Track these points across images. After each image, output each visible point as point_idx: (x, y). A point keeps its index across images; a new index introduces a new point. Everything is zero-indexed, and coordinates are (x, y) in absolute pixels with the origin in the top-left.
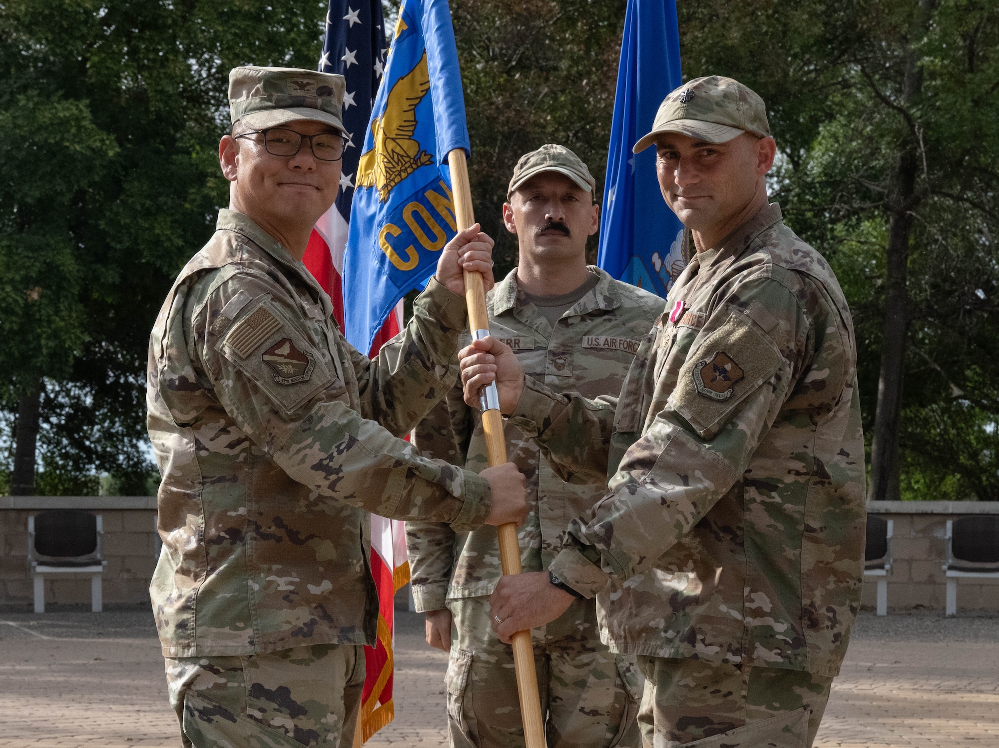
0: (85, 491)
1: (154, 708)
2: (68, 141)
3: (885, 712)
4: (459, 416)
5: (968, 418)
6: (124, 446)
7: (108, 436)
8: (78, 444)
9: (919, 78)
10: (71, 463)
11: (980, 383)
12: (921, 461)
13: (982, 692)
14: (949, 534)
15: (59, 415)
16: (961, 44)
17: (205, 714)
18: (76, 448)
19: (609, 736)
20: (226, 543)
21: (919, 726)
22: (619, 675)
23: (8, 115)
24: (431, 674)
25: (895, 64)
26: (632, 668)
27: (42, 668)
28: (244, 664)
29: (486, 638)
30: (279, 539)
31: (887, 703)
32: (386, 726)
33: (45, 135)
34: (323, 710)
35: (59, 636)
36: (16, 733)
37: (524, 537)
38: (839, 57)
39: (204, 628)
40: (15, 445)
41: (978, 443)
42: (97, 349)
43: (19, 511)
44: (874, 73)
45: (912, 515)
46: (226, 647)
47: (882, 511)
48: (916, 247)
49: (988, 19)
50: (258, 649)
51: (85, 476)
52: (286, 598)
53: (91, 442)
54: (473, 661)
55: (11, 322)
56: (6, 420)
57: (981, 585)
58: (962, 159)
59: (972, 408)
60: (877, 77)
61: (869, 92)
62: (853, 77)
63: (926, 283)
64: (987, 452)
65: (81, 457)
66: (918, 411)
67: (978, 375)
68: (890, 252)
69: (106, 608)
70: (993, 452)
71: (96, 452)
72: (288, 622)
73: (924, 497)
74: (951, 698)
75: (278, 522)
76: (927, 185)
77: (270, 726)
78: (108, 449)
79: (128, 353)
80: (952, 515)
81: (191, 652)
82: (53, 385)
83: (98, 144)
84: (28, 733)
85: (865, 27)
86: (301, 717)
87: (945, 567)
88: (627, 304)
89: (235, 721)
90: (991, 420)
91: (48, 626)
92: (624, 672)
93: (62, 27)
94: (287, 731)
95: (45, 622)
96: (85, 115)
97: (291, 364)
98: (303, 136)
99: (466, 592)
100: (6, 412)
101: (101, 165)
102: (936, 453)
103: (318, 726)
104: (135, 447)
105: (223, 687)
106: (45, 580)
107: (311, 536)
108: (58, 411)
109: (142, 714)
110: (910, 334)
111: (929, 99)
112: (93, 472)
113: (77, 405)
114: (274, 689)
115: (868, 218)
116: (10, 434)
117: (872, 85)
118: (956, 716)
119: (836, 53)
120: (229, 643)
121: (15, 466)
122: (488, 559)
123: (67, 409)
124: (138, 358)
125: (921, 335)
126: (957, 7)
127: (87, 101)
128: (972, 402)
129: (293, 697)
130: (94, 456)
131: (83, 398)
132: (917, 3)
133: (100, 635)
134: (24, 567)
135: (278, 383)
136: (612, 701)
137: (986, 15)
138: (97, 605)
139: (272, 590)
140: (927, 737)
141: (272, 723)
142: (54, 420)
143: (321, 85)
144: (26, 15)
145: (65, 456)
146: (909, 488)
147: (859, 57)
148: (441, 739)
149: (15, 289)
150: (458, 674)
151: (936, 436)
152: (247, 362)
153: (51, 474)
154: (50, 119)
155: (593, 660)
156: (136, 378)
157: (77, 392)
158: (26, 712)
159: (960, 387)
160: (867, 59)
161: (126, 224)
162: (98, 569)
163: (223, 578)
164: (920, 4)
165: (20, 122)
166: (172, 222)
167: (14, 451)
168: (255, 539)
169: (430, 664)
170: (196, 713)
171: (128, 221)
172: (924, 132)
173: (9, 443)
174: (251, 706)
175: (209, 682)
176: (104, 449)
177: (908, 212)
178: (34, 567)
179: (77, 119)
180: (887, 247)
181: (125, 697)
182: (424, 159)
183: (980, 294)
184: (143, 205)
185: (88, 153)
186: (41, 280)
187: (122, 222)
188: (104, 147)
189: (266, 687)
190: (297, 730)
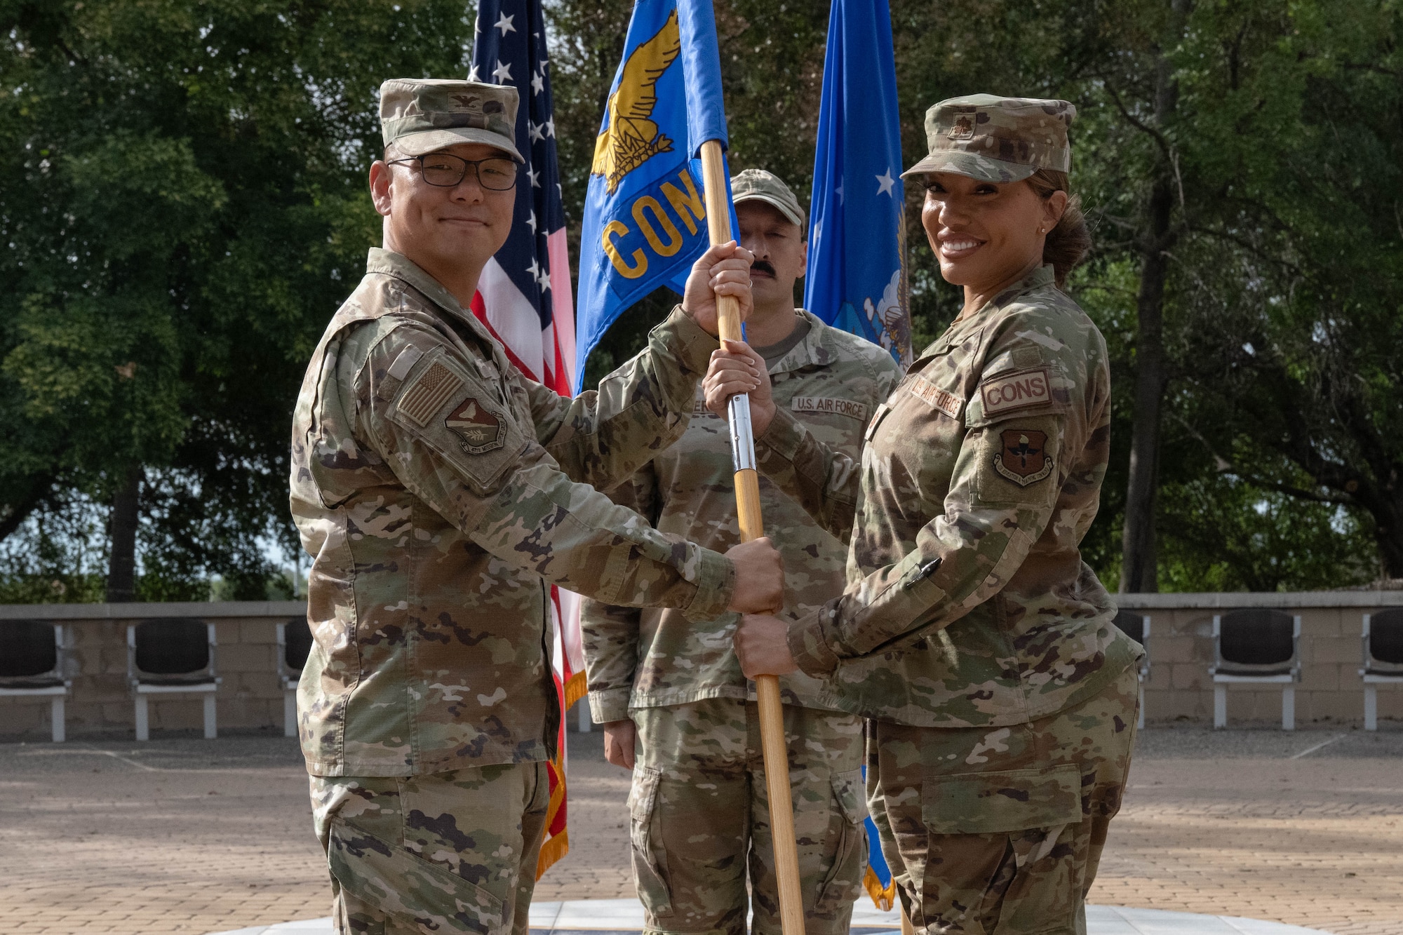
0: (193, 596)
1: (281, 849)
2: (165, 188)
3: (1146, 842)
4: (645, 491)
5: (1235, 495)
6: (238, 543)
7: (220, 531)
8: (184, 541)
9: (1174, 92)
10: (176, 565)
11: (1250, 455)
12: (1181, 547)
13: (1259, 816)
14: (1217, 631)
15: (161, 508)
16: (1222, 52)
17: (354, 846)
18: (183, 546)
19: (824, 868)
20: (384, 644)
21: (1185, 857)
22: (834, 796)
23: (95, 158)
24: (608, 804)
25: (1145, 78)
26: (849, 787)
27: (147, 804)
28: (400, 788)
29: (676, 753)
30: (446, 639)
31: (1146, 831)
32: (554, 865)
33: (139, 182)
34: (496, 841)
35: (166, 767)
36: (118, 880)
37: (724, 637)
38: (1078, 71)
39: (355, 742)
40: (110, 544)
41: (1248, 525)
42: (205, 430)
43: (118, 620)
44: (1121, 89)
45: (1172, 610)
46: (379, 766)
47: (1137, 606)
48: (1173, 293)
49: (1254, 23)
50: (416, 769)
51: (193, 579)
52: (452, 709)
53: (200, 539)
54: (661, 780)
55: (100, 407)
56: (99, 515)
57: (1256, 692)
58: (1226, 188)
59: (1241, 484)
60: (1124, 93)
61: (1115, 112)
62: (1096, 94)
63: (1185, 336)
64: (1259, 536)
65: (188, 558)
66: (1176, 489)
67: (1248, 445)
68: (1141, 301)
69: (221, 733)
70: (1267, 535)
71: (206, 551)
72: (453, 739)
73: (1186, 590)
74: (1223, 824)
75: (445, 618)
76: (1184, 221)
77: (431, 860)
78: (220, 547)
79: (242, 433)
80: (1219, 609)
81: (337, 770)
82: (154, 472)
83: (202, 192)
84: (132, 880)
85: (1108, 34)
86: (468, 850)
87: (1212, 671)
88: (845, 357)
89: (389, 855)
90: (1262, 498)
91: (154, 755)
92: (841, 793)
93: (155, 50)
94: (451, 867)
95: (148, 751)
96: (186, 157)
98: (468, 162)
99: (653, 701)
100: (98, 505)
101: (206, 216)
102: (1199, 539)
103: (488, 861)
104: (252, 544)
105: (376, 814)
106: (149, 702)
107: (484, 635)
108: (160, 502)
109: (266, 856)
110: (1166, 398)
111: (1184, 119)
112: (202, 575)
113: (182, 494)
114: (436, 817)
115: (1114, 261)
116: (105, 531)
117: (1118, 103)
118: (1229, 845)
119: (1074, 65)
120: (383, 761)
121: (111, 570)
122: (678, 661)
123: (171, 501)
124: (254, 439)
125: (1178, 399)
126: (1217, 9)
127: (189, 140)
128: (1241, 476)
129: (459, 826)
130: (204, 556)
131: (189, 487)
132: (1169, 4)
133: (214, 765)
134: (123, 687)
135: (467, 453)
136: (826, 826)
137: (1250, 17)
138: (210, 729)
139: (435, 700)
140: (1196, 869)
141: (433, 857)
142: (155, 513)
143: (488, 99)
144: (113, 38)
145: (169, 556)
146: (1168, 580)
147: (1101, 70)
148: (621, 880)
149: (104, 366)
150: (644, 796)
151: (1198, 517)
153: (153, 577)
154: (145, 162)
155: (803, 780)
156: (252, 463)
157: (182, 480)
158: (129, 855)
159: (1228, 459)
160: (1111, 73)
162: (210, 687)
163: (377, 685)
164: (1174, 5)
165: (109, 167)
166: (289, 288)
167: (109, 550)
168: (418, 639)
169: (607, 793)
170: (344, 845)
172: (1180, 158)
173: (102, 542)
174: (408, 837)
175: (360, 807)
176: (216, 547)
177: (1163, 253)
178: (136, 687)
179: (177, 163)
180: (1138, 294)
181: (246, 836)
182: (663, 144)
183: (1249, 348)
185: (190, 203)
186: (135, 354)
187: (228, 290)
188: (209, 196)
189: (427, 815)
190: (464, 866)
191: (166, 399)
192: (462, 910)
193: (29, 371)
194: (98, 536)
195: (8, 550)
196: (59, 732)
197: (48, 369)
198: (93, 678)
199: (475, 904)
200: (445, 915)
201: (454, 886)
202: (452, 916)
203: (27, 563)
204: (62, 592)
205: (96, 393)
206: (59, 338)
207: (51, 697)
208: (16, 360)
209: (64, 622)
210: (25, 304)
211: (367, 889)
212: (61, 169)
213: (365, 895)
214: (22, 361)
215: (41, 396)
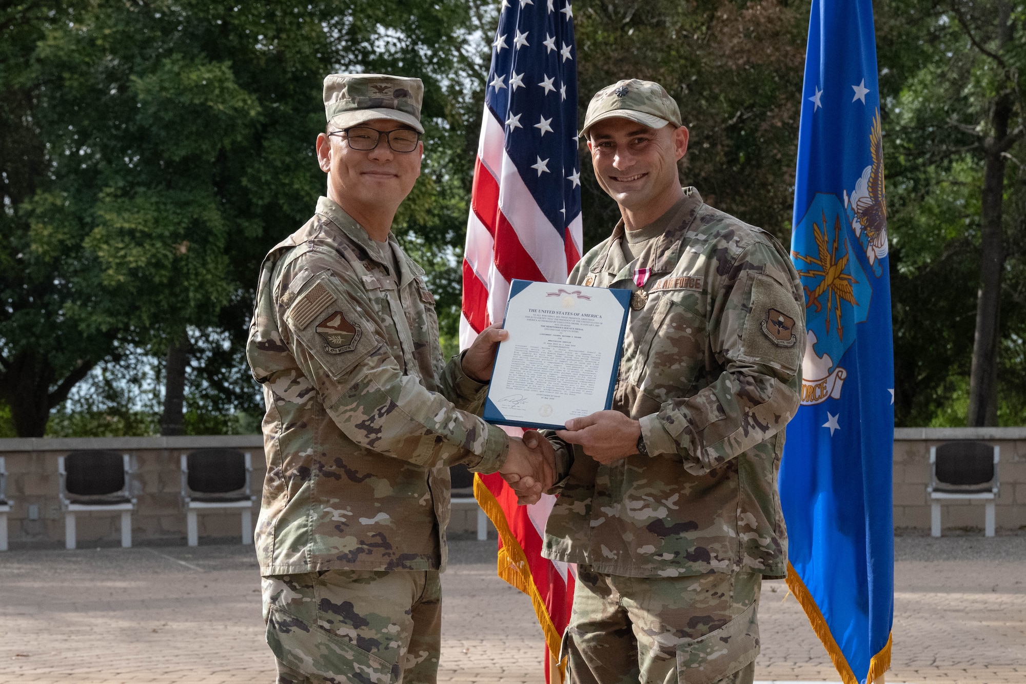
0: (225, 430)
2: (211, 100)
8: (217, 385)
10: (211, 404)
15: (198, 359)
17: (284, 626)
18: (216, 389)
20: (298, 480)
23: (154, 78)
28: (314, 581)
30: (338, 477)
33: (190, 96)
34: (385, 622)
43: (172, 450)
45: (1015, 441)
51: (225, 415)
52: (337, 527)
53: (230, 384)
55: (161, 275)
56: (150, 364)
65: (221, 398)
68: (986, 192)
71: (234, 393)
72: (336, 548)
75: (339, 463)
77: (336, 635)
78: (246, 390)
81: (269, 571)
82: (194, 331)
83: (241, 104)
86: (363, 627)
89: (308, 631)
91: (203, 559)
94: (351, 639)
95: (198, 554)
96: (227, 76)
97: (340, 334)
98: (380, 133)
100: (149, 357)
101: (243, 124)
103: (379, 635)
105: (299, 601)
106: (198, 515)
107: (369, 476)
108: (198, 355)
112: (232, 411)
113: (217, 349)
114: (339, 604)
116: (154, 377)
121: (161, 409)
123: (207, 354)
127: (229, 63)
129: (356, 610)
130: (233, 397)
131: (221, 343)
134: (176, 502)
135: (327, 353)
138: (247, 537)
139: (327, 519)
141: (338, 632)
142: (195, 363)
143: (397, 88)
145: (206, 397)
149: (164, 243)
152: (304, 333)
153: (193, 414)
154: (196, 81)
157: (216, 337)
161: (266, 181)
162: (247, 503)
163: (293, 509)
165: (167, 85)
166: (311, 177)
168: (318, 476)
170: (277, 626)
171: (269, 178)
173: (154, 386)
174: (320, 618)
175: (289, 597)
176: (242, 390)
177: (1003, 154)
178: (188, 503)
179: (221, 81)
180: (983, 187)
184: (283, 162)
185: (231, 112)
186: (189, 235)
187: (263, 179)
188: (246, 107)
189: (333, 602)
190: (360, 638)
191: (213, 271)
192: (358, 671)
193: (105, 247)
194: (149, 381)
195: (78, 392)
196: (126, 540)
197: (121, 245)
198: (152, 496)
199: (369, 666)
200: (345, 674)
201: (353, 653)
202: (350, 675)
203: (93, 403)
204: (121, 426)
205: (158, 265)
206: (129, 222)
207: (121, 512)
208: (95, 239)
209: (130, 451)
210: (101, 195)
211: (290, 657)
212: (129, 87)
213: (290, 662)
214: (99, 240)
215: (114, 266)
